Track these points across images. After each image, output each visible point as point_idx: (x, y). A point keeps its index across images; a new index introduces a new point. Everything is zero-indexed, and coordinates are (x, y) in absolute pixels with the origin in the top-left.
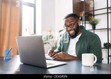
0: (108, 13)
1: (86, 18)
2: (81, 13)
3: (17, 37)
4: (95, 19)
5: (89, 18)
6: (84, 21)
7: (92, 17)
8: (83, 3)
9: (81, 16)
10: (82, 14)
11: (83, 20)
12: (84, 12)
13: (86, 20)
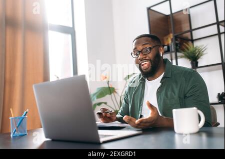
0: (219, 34)
1: (178, 47)
2: (167, 39)
3: (35, 86)
4: (195, 46)
5: (183, 47)
6: (173, 52)
7: (188, 45)
8: (170, 18)
9: (166, 44)
10: (169, 40)
11: (170, 50)
12: (171, 36)
13: (177, 51)
